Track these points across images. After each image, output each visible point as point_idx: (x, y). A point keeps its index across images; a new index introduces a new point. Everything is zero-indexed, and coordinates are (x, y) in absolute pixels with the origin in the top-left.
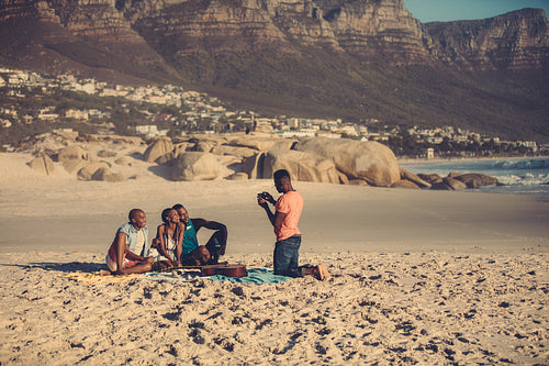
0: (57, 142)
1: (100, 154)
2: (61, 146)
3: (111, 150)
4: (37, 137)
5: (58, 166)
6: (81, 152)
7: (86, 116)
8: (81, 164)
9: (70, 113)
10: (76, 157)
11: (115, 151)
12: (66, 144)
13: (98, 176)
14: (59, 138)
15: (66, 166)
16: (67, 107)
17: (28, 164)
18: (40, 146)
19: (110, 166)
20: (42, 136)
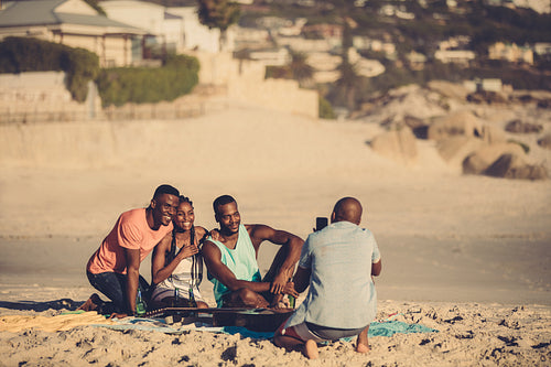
0: (428, 102)
1: (511, 127)
2: (437, 111)
3: (531, 121)
4: (393, 92)
5: (426, 149)
6: (471, 122)
7: (528, 56)
8: (469, 146)
9: (497, 50)
10: (462, 132)
11: (540, 122)
12: (447, 108)
13: (500, 168)
14: (435, 96)
15: (442, 148)
16: (492, 38)
17: (369, 143)
18: (397, 110)
19: (526, 149)
20: (403, 90)
